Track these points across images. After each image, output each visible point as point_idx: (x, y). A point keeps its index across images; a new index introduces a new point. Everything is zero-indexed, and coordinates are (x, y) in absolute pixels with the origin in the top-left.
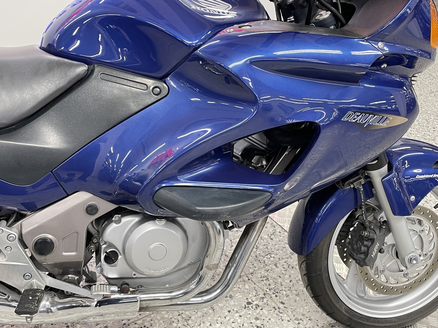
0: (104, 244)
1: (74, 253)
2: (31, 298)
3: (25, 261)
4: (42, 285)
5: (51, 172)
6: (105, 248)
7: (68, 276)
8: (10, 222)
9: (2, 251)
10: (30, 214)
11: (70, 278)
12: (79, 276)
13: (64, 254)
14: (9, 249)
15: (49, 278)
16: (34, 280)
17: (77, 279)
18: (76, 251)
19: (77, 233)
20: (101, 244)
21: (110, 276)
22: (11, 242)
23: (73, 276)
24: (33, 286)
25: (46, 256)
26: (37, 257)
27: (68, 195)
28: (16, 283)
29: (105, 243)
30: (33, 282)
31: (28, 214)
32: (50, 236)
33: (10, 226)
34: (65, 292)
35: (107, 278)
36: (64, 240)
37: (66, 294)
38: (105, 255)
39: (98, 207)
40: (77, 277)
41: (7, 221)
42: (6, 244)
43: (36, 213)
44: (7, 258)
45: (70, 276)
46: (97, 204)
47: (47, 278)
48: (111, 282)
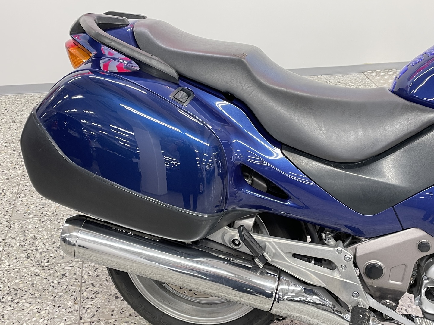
0: (426, 280)
1: (400, 283)
2: (361, 316)
3: (356, 280)
4: (367, 305)
5: (393, 207)
6: (427, 283)
7: (386, 301)
8: (346, 243)
9: (337, 268)
10: (365, 240)
11: (388, 303)
12: (396, 303)
13: (391, 282)
14: (343, 267)
15: (373, 300)
16: (360, 299)
17: (394, 305)
18: (402, 281)
19: (406, 266)
20: (423, 279)
21: (428, 311)
22: (347, 262)
23: (391, 302)
24: (360, 304)
25: (374, 280)
26: (366, 280)
27: (403, 230)
28: (345, 297)
29: (428, 279)
30: (360, 300)
31: (363, 239)
32: (380, 263)
33: (346, 247)
34: (384, 315)
35: (424, 312)
36: (392, 269)
37: (384, 317)
38: (426, 290)
39: (430, 245)
40: (395, 304)
41: (344, 242)
42: (343, 263)
43: (370, 240)
44: (341, 274)
45: (388, 301)
46: (430, 243)
47: (371, 299)
48: (427, 316)
